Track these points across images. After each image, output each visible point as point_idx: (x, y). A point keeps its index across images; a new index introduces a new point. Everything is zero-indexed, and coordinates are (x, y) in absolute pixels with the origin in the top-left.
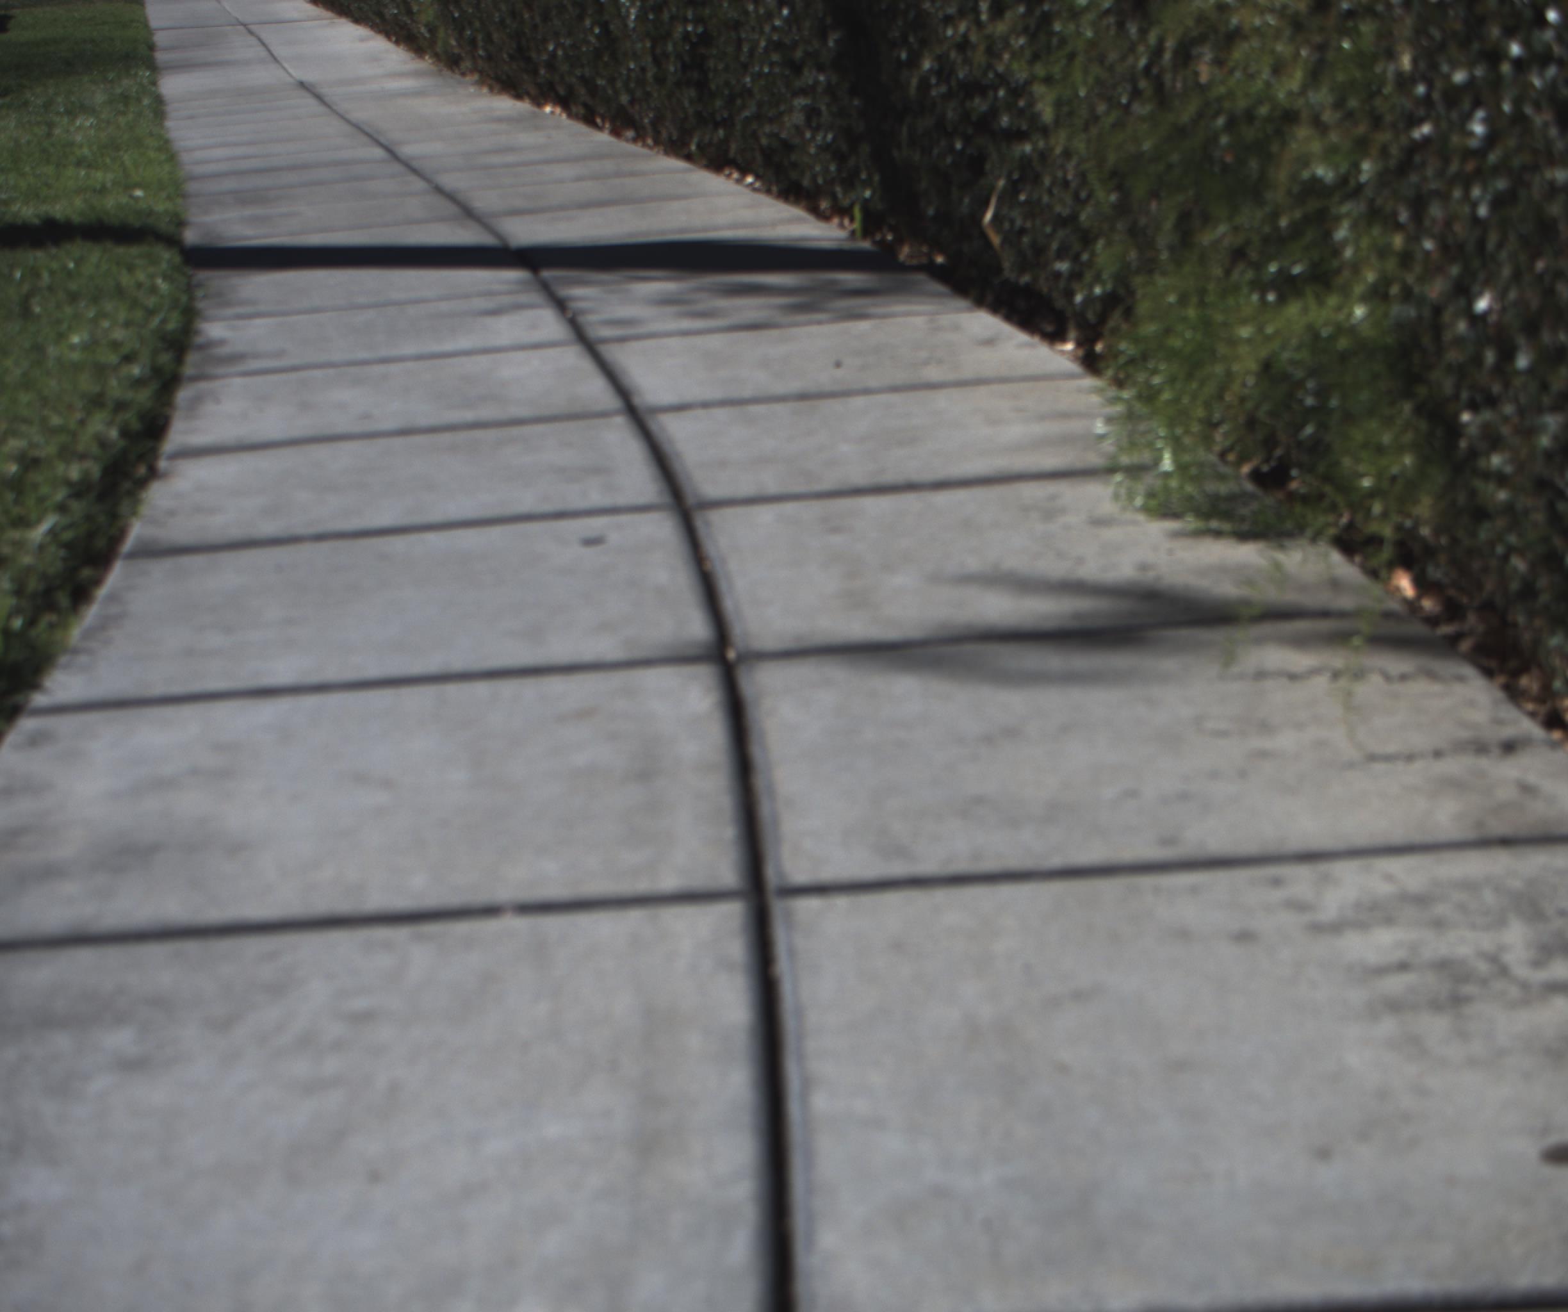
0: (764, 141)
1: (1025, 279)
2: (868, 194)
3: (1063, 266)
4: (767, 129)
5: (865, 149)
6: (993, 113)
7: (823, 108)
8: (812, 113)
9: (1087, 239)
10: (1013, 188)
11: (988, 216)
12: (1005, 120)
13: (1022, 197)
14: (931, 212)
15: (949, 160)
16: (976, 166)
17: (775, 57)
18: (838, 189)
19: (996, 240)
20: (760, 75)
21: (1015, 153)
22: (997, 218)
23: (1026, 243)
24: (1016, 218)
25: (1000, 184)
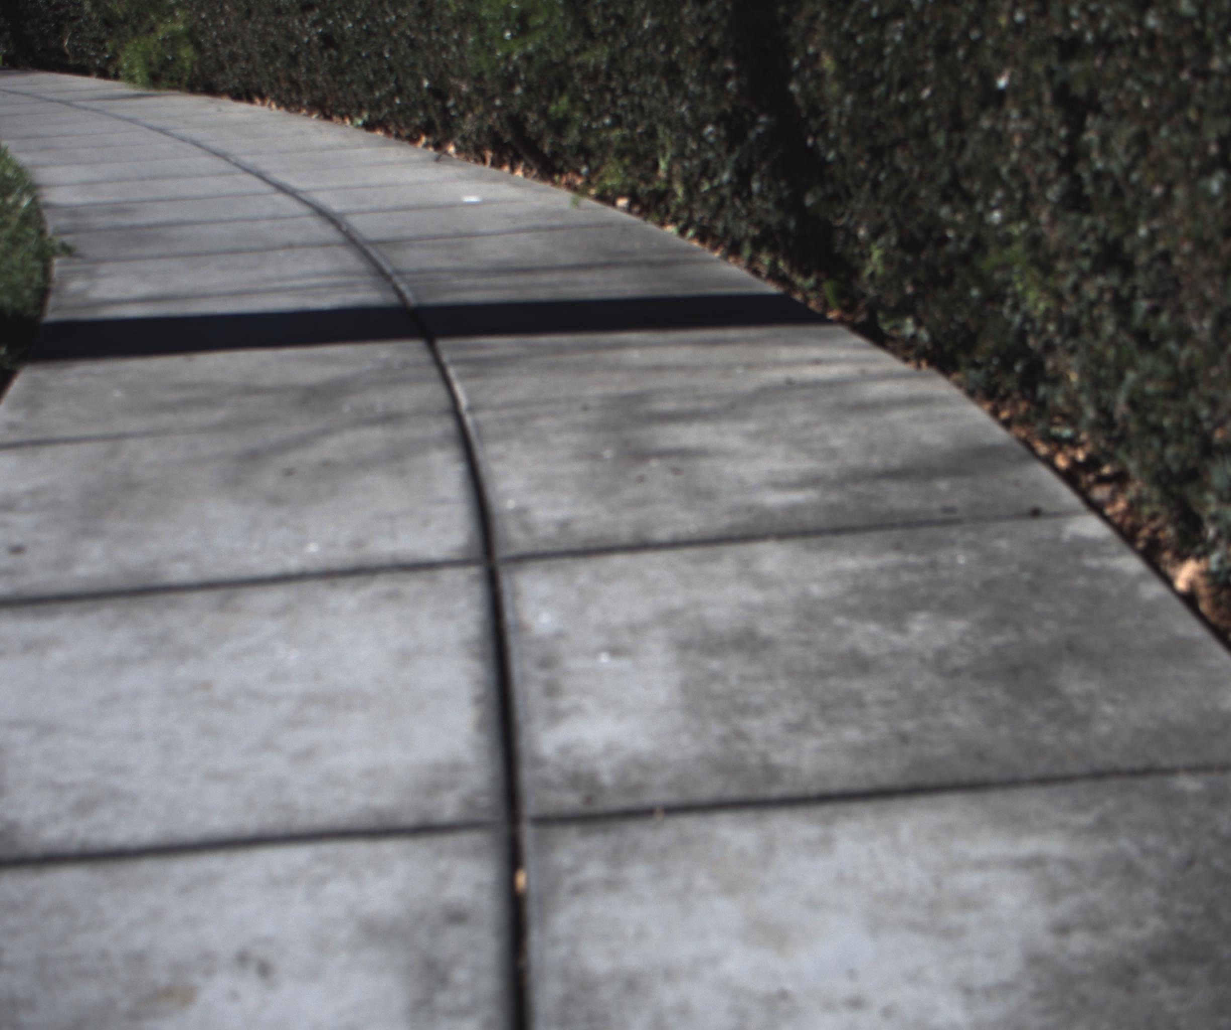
1: (78, 62)
3: (93, 53)
6: (67, 12)
9: (102, 42)
10: (74, 34)
11: (66, 43)
12: (72, 15)
13: (78, 37)
14: (39, 49)
15: (48, 31)
16: (59, 30)
19: (67, 51)
21: (76, 24)
22: (68, 44)
23: (79, 50)
24: (75, 43)
25: (69, 34)
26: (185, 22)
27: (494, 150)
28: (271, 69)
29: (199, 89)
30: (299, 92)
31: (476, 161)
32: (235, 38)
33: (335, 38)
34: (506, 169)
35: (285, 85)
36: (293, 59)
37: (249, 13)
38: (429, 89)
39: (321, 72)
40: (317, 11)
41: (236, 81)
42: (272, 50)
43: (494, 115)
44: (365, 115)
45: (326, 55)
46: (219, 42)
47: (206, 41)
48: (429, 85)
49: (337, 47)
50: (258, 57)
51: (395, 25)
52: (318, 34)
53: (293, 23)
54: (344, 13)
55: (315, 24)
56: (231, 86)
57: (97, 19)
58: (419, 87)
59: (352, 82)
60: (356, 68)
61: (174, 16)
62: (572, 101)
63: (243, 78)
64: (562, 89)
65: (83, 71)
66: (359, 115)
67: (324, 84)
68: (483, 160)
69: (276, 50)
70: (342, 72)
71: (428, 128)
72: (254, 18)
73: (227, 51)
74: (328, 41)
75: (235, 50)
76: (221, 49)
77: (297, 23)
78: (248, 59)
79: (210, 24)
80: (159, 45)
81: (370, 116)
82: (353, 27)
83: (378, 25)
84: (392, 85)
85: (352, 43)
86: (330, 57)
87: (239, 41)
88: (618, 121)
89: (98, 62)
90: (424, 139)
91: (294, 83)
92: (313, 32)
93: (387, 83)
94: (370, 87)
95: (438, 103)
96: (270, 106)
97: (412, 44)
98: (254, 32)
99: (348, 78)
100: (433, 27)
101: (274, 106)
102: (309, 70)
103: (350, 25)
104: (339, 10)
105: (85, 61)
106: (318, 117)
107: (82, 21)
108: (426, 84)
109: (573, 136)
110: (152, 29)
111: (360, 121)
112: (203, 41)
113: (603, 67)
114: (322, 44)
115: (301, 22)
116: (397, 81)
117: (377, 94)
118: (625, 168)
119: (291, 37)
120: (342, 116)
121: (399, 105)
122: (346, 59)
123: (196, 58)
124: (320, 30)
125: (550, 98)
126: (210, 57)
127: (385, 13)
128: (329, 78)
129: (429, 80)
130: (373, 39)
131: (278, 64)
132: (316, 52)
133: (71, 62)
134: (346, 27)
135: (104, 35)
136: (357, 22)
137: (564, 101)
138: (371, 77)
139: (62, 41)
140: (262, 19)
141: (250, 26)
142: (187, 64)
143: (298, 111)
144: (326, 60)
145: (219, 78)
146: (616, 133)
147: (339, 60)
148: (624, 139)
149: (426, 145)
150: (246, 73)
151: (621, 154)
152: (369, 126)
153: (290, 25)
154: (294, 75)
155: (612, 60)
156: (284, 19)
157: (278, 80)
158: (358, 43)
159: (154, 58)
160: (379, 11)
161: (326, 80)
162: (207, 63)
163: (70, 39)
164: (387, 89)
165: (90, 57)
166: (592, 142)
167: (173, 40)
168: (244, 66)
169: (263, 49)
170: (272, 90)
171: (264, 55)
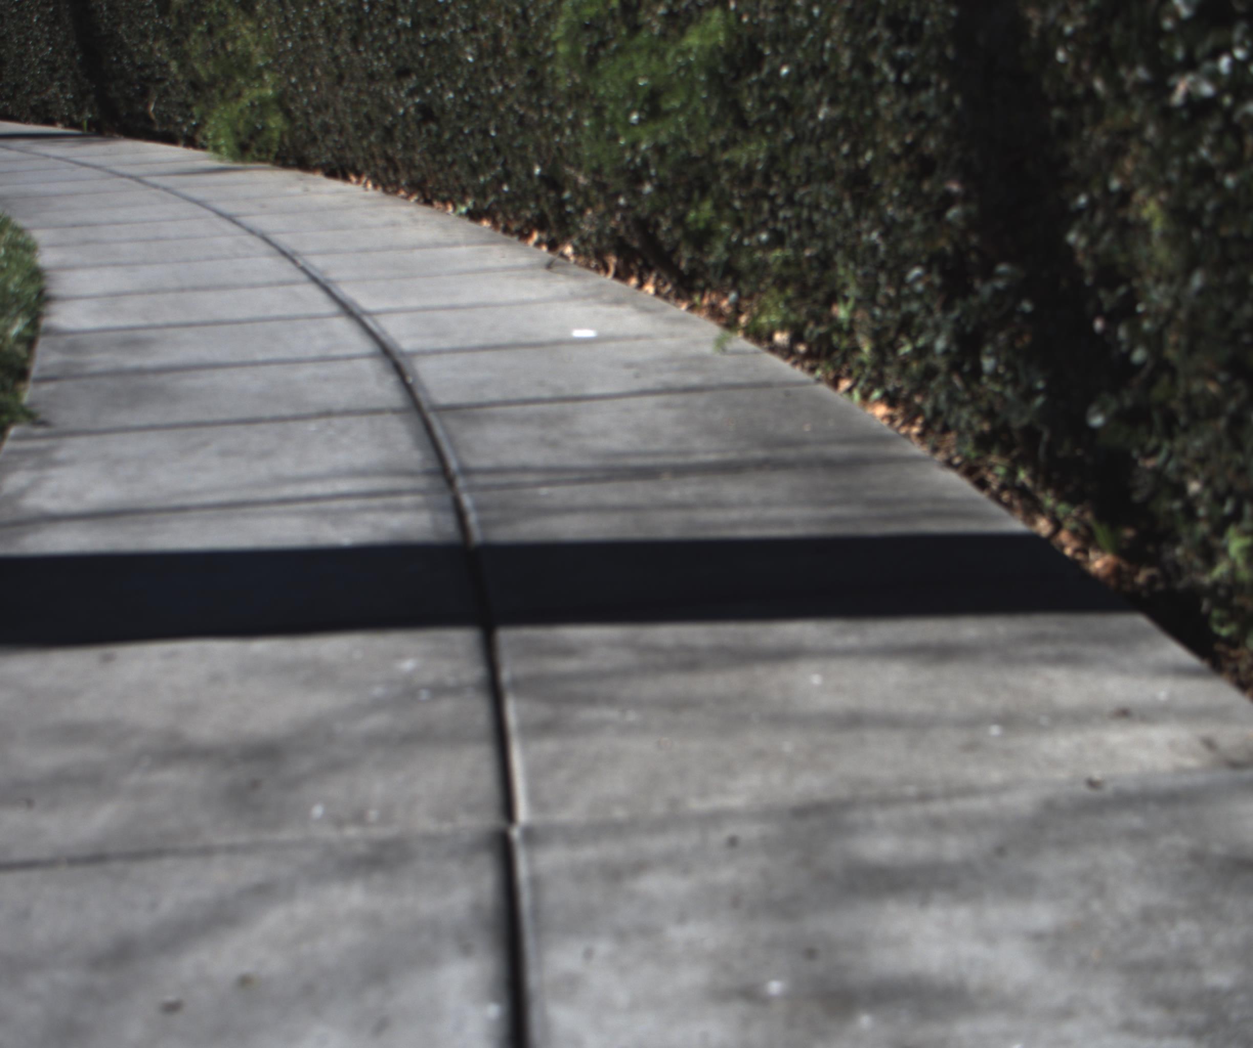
0: (33, 103)
1: (165, 129)
2: (90, 116)
3: (179, 119)
4: (36, 97)
5: (92, 97)
6: (153, 74)
7: (69, 84)
8: (63, 87)
9: (189, 107)
10: (160, 97)
11: (152, 108)
12: (158, 76)
13: (164, 101)
14: (124, 114)
15: (133, 94)
16: (144, 93)
17: (45, 67)
18: (75, 117)
19: (153, 117)
20: (33, 76)
21: (161, 86)
22: (154, 110)
23: (165, 115)
24: (162, 108)
25: (155, 98)
26: (274, 87)
27: (618, 256)
28: (365, 143)
29: (291, 162)
30: (396, 170)
31: (597, 269)
32: (327, 107)
33: (435, 110)
34: (634, 281)
35: (381, 163)
36: (389, 132)
37: (341, 78)
38: (541, 177)
39: (419, 150)
40: (414, 78)
41: (329, 155)
42: (365, 122)
43: (618, 216)
44: (470, 202)
45: (424, 130)
46: (311, 111)
47: (297, 108)
48: (541, 172)
49: (436, 120)
50: (351, 129)
51: (502, 98)
52: (415, 105)
53: (388, 91)
54: (444, 81)
55: (412, 93)
56: (324, 161)
57: (183, 82)
58: (530, 175)
59: (454, 163)
60: (457, 146)
61: (263, 80)
62: (717, 207)
63: (336, 152)
64: (704, 190)
65: (169, 139)
66: (463, 202)
67: (423, 164)
68: (607, 270)
69: (370, 121)
70: (443, 151)
71: (540, 223)
72: (345, 84)
73: (319, 121)
74: (427, 113)
75: (327, 119)
76: (312, 119)
77: (392, 91)
78: (341, 132)
79: (301, 90)
80: (247, 112)
81: (475, 204)
82: (455, 98)
83: (482, 97)
84: (499, 168)
85: (453, 116)
86: (429, 132)
87: (331, 110)
88: (778, 239)
89: (185, 129)
90: (536, 236)
91: (389, 160)
92: (410, 102)
93: (493, 166)
94: (474, 170)
95: (552, 194)
96: (365, 185)
97: (521, 120)
98: (346, 100)
99: (449, 158)
100: (545, 102)
101: (370, 186)
102: (405, 147)
103: (451, 95)
104: (439, 77)
105: (172, 128)
106: (417, 201)
107: (167, 83)
108: (537, 170)
109: (717, 253)
110: (239, 95)
111: (463, 209)
112: (293, 108)
113: (760, 166)
114: (419, 116)
115: (396, 90)
116: (504, 164)
117: (482, 179)
118: (788, 302)
119: (386, 108)
120: (444, 201)
121: (506, 193)
122: (447, 136)
123: (286, 127)
124: (417, 100)
125: (688, 201)
126: (301, 127)
127: (490, 83)
128: (428, 157)
129: (542, 166)
130: (477, 113)
131: (372, 138)
132: (413, 127)
133: (157, 128)
134: (446, 98)
135: (190, 99)
136: (459, 92)
137: (707, 207)
138: (475, 158)
139: (147, 105)
140: (354, 86)
141: (341, 93)
142: (276, 135)
143: (396, 192)
144: (424, 136)
145: (311, 151)
146: (777, 253)
147: (439, 136)
148: (786, 263)
149: (538, 244)
150: (339, 146)
151: (782, 283)
152: (474, 215)
153: (385, 93)
154: (390, 152)
155: (772, 159)
156: (377, 87)
157: (373, 156)
158: (460, 117)
159: (241, 126)
160: (483, 80)
161: (424, 159)
162: (298, 133)
163: (156, 104)
164: (493, 173)
165: (177, 124)
166: (743, 262)
167: (261, 107)
168: (337, 138)
169: (356, 121)
170: (367, 167)
171: (358, 127)
